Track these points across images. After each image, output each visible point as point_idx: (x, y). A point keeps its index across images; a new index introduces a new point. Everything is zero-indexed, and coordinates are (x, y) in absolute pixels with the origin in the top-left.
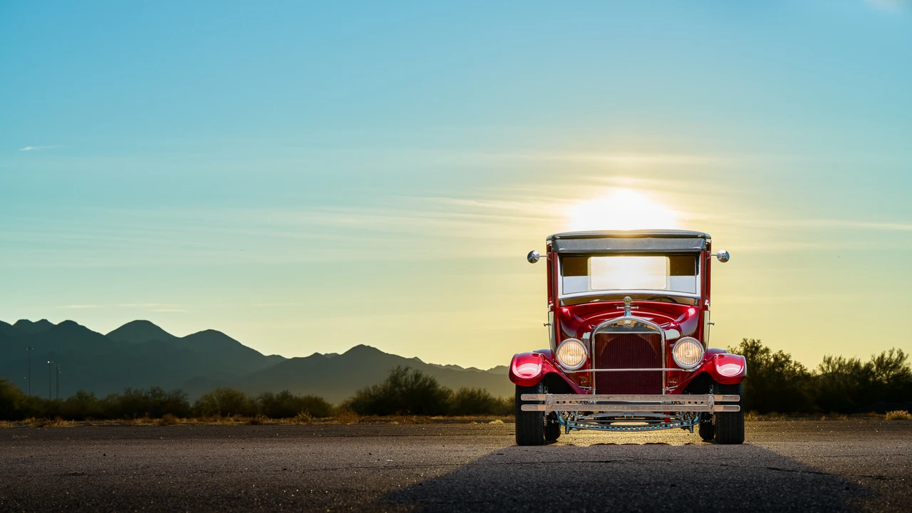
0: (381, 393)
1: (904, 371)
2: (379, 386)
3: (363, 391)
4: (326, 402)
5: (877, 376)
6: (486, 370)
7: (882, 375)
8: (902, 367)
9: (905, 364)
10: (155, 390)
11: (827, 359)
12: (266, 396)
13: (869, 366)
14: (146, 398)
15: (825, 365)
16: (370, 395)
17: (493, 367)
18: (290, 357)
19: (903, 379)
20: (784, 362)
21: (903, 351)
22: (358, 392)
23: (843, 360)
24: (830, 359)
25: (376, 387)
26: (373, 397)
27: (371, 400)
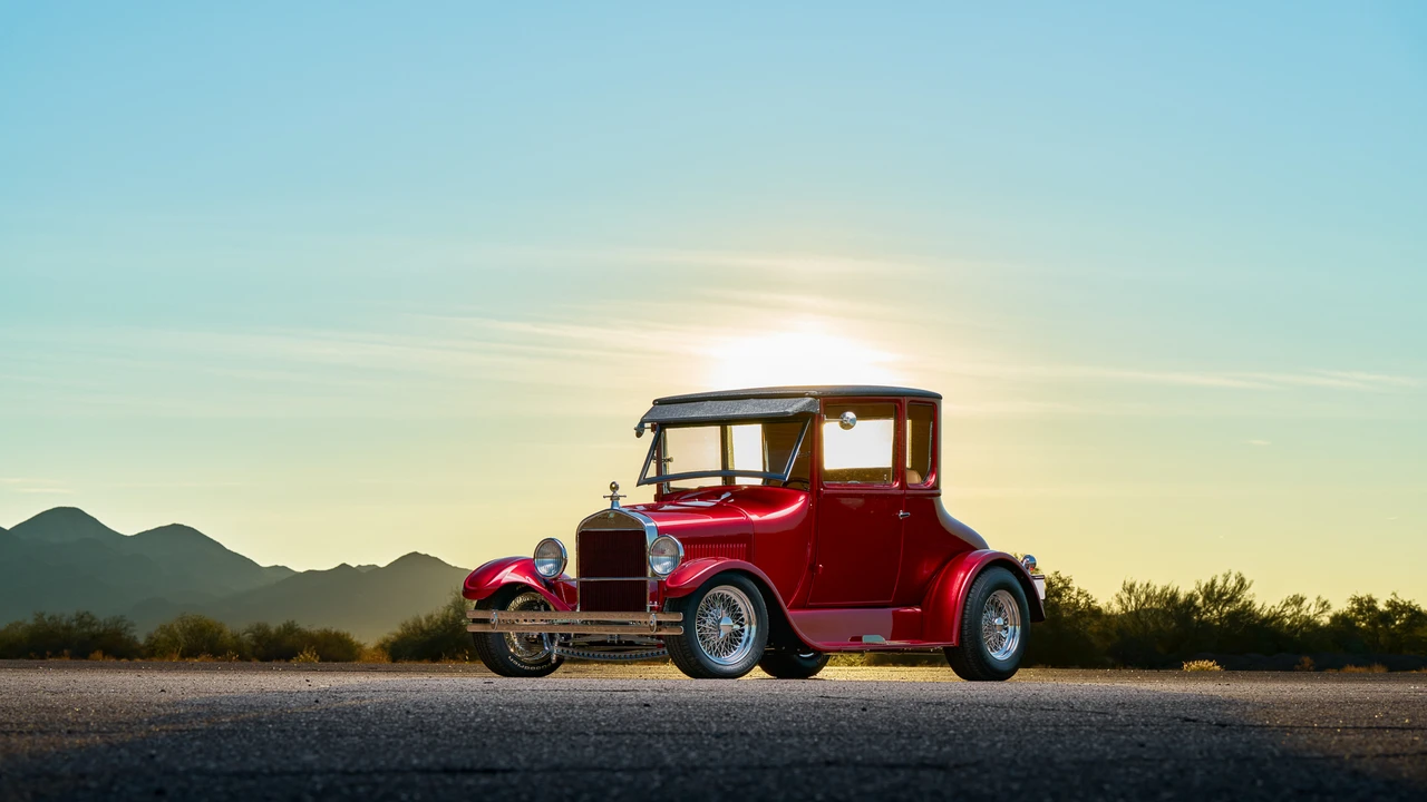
0: (438, 627)
1: (1244, 606)
2: (435, 617)
3: (411, 623)
4: (355, 640)
5: (1204, 613)
7: (1211, 612)
8: (1243, 601)
9: (1246, 596)
10: (82, 617)
11: (1128, 586)
12: (258, 629)
13: (1191, 599)
14: (68, 628)
15: (1125, 596)
16: (422, 629)
18: (302, 570)
19: (1243, 618)
20: (1062, 589)
21: (1245, 575)
22: (403, 626)
23: (1151, 588)
24: (1132, 586)
25: (432, 617)
26: (426, 633)
27: (422, 637)
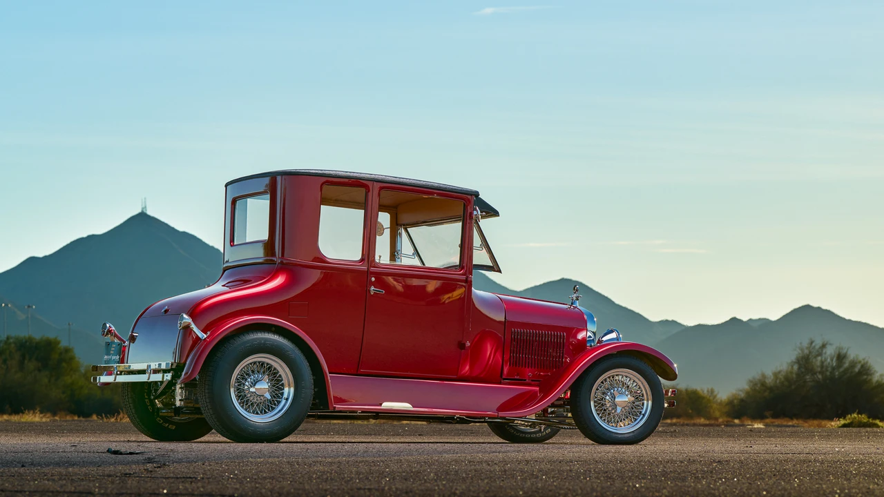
16: (766, 387)
22: (751, 381)
26: (771, 389)
27: (766, 394)
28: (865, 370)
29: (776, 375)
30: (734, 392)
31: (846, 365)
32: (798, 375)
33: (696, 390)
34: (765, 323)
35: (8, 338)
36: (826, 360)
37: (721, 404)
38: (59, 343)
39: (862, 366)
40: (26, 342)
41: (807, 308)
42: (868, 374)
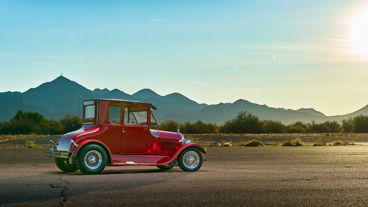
0: (234, 123)
6: (296, 110)
17: (299, 109)
22: (226, 122)
26: (231, 124)
27: (230, 126)
28: (256, 119)
29: (232, 120)
30: (221, 125)
31: (251, 118)
32: (238, 120)
33: (211, 124)
34: (229, 104)
35: (25, 113)
36: (246, 116)
37: (218, 127)
38: (39, 114)
39: (256, 118)
40: (30, 113)
41: (241, 100)
42: (257, 120)
